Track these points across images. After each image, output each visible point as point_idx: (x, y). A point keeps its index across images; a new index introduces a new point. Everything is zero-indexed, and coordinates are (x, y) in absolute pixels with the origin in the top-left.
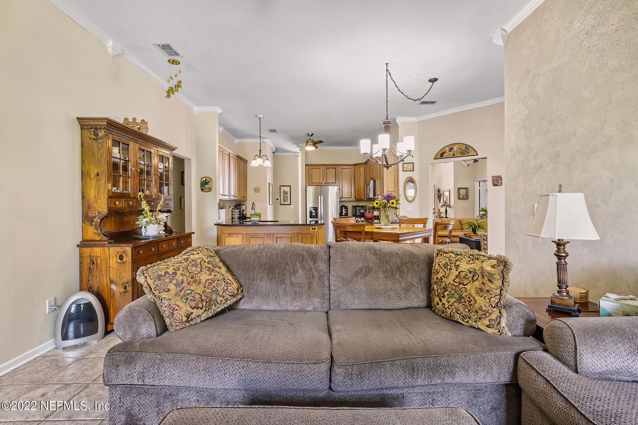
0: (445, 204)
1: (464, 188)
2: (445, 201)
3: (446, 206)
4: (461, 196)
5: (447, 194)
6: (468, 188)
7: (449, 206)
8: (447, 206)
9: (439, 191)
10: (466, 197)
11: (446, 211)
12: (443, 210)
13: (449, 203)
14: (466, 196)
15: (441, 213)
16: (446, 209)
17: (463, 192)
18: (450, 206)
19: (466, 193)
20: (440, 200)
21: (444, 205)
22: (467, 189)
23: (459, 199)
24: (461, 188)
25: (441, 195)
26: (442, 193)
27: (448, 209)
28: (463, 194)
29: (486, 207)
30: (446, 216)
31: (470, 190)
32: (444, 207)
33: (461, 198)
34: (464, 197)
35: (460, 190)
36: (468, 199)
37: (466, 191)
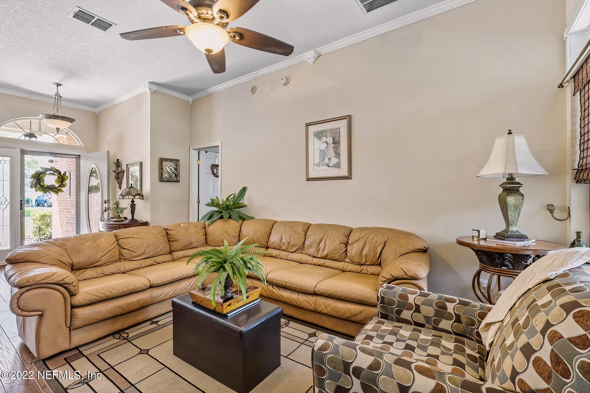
0: (131, 190)
1: (171, 160)
2: (131, 184)
3: (132, 196)
4: (166, 175)
5: (135, 170)
6: (179, 160)
7: (139, 195)
8: (134, 196)
9: (118, 164)
10: (175, 178)
11: (133, 206)
12: (125, 203)
13: (139, 188)
14: (176, 176)
15: (122, 211)
16: (133, 201)
17: (168, 167)
18: (141, 196)
19: (176, 169)
20: (120, 184)
21: (128, 194)
22: (176, 162)
23: (161, 180)
24: (167, 160)
25: (123, 172)
26: (124, 167)
27: (138, 201)
28: (170, 171)
29: (217, 198)
30: (133, 216)
31: (182, 164)
32: (128, 197)
33: (165, 180)
34: (171, 177)
35: (164, 163)
36: (178, 181)
37: (175, 166)
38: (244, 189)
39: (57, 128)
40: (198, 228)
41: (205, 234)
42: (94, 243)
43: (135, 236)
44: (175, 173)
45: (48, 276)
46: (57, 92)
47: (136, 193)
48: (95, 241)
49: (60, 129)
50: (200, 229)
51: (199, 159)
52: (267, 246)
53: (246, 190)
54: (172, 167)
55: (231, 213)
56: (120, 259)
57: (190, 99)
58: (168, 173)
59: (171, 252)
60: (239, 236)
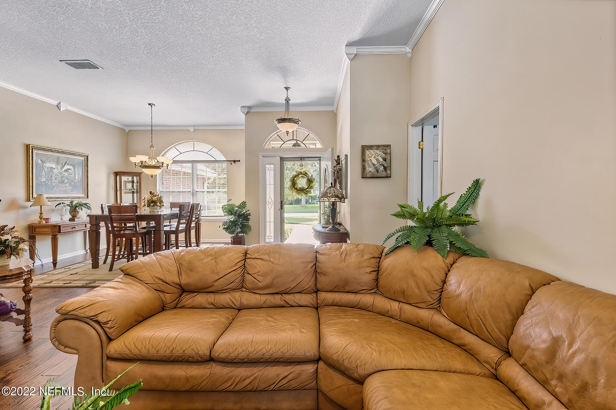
1: (378, 147)
4: (370, 169)
9: (338, 161)
10: (384, 173)
14: (385, 168)
17: (374, 157)
19: (385, 160)
20: (340, 183)
22: (385, 148)
23: (364, 177)
24: (371, 147)
28: (375, 162)
31: (395, 152)
32: (324, 199)
33: (368, 176)
34: (377, 171)
35: (367, 152)
36: (388, 177)
37: (383, 155)
38: (477, 185)
39: (287, 132)
40: (366, 257)
41: (378, 270)
42: (214, 261)
43: (266, 257)
44: (383, 166)
45: (82, 306)
46: (287, 96)
47: (332, 195)
48: (216, 258)
49: (289, 132)
50: (367, 259)
51: (422, 141)
52: (506, 346)
53: (480, 187)
54: (379, 156)
55: (435, 235)
56: (242, 287)
57: (408, 50)
58: (374, 165)
59: (318, 290)
60: (442, 291)
